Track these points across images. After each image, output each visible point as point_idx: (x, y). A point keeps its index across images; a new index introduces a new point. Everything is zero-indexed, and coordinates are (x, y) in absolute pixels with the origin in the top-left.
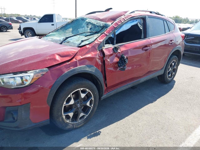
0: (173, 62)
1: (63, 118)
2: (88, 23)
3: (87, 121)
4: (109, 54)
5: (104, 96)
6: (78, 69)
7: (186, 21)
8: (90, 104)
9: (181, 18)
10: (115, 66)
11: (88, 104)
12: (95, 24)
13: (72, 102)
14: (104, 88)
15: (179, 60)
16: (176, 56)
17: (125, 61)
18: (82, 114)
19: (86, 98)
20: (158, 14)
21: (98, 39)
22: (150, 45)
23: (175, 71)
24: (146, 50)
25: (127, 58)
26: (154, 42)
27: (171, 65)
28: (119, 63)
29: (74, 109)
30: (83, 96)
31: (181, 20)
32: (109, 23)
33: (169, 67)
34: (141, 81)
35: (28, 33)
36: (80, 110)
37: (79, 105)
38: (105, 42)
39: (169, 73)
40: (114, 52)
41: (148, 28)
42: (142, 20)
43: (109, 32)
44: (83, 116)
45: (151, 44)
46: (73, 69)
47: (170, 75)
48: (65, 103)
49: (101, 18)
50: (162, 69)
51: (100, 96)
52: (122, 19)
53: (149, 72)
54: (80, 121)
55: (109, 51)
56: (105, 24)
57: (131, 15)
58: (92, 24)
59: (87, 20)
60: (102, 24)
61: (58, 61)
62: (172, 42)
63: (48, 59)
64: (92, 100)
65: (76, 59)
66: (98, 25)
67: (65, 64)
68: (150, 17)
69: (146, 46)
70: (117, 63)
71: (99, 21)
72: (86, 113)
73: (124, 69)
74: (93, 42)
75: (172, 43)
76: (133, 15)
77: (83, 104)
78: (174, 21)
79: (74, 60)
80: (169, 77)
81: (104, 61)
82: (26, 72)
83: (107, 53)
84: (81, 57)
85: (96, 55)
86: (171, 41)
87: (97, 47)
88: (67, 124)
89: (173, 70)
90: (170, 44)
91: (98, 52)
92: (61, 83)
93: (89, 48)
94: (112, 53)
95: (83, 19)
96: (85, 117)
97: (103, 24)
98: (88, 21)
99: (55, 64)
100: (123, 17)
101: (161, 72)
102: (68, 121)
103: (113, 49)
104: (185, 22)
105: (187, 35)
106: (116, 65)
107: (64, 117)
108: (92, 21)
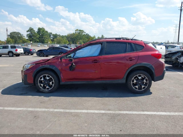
5: (62, 83)
18: (47, 87)
24: (95, 62)
30: (48, 78)
37: (46, 82)
38: (65, 56)
47: (137, 87)
48: (39, 79)
54: (47, 90)
62: (130, 59)
64: (53, 82)
83: (64, 61)
96: (50, 89)
102: (41, 87)
107: (39, 85)
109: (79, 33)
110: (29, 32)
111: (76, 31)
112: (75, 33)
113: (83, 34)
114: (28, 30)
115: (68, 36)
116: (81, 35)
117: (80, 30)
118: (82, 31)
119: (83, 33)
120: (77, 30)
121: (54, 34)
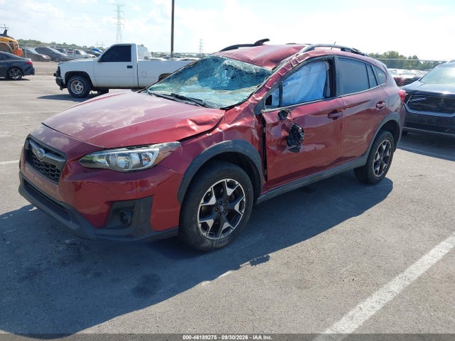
0: (384, 144)
1: (198, 228)
2: (228, 68)
3: (234, 238)
4: (272, 122)
5: (262, 197)
6: (224, 146)
7: (414, 63)
8: (240, 208)
9: (402, 56)
10: (282, 144)
11: (237, 208)
12: (242, 68)
13: (213, 201)
14: (263, 182)
15: (396, 141)
16: (389, 132)
17: (300, 136)
18: (226, 225)
19: (234, 197)
20: (355, 53)
21: (253, 96)
22: (341, 108)
23: (388, 160)
24: (335, 118)
25: (303, 131)
26: (349, 104)
27: (380, 149)
28: (290, 139)
29: (216, 214)
30: (230, 191)
31: (402, 62)
32: (269, 68)
33: (377, 152)
34: (324, 175)
35: (76, 83)
36: (224, 217)
37: (222, 208)
38: (265, 102)
39: (376, 164)
40: (281, 119)
41: (339, 78)
42: (327, 64)
43: (272, 84)
44: (228, 229)
45: (345, 108)
46: (216, 144)
47: (378, 169)
48: (202, 201)
49: (252, 58)
50: (363, 155)
51: (256, 195)
52: (293, 62)
53: (340, 160)
54: (222, 237)
55: (273, 118)
56: (261, 69)
57: (308, 55)
58: (236, 69)
59: (226, 62)
60: (254, 68)
61: (194, 130)
62: (381, 105)
63: (179, 128)
64: (242, 201)
65: (221, 129)
66: (247, 70)
67: (204, 136)
68: (342, 58)
69: (335, 111)
70: (286, 138)
71: (248, 65)
72: (233, 223)
73: (297, 150)
74: (246, 100)
75: (382, 107)
76: (312, 54)
77: (229, 207)
78: (385, 66)
79: (218, 130)
80: (376, 171)
81: (264, 134)
82: (147, 146)
83: (269, 120)
84: (229, 126)
85: (251, 123)
86: (380, 103)
87: (252, 111)
88: (203, 239)
89: (384, 158)
90: (378, 109)
91: (255, 119)
92: (199, 166)
93: (239, 110)
94: (277, 120)
95: (216, 60)
96: (232, 231)
97: (256, 69)
98: (227, 64)
99: (190, 135)
100: (294, 57)
101: (362, 162)
102: (205, 234)
103: (279, 114)
104: (410, 66)
105: (413, 94)
106: (284, 143)
107: (200, 225)
108: (236, 64)
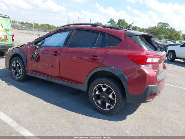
109: (162, 26)
110: (110, 23)
111: (158, 24)
112: (157, 26)
113: (167, 28)
114: (109, 21)
115: (148, 29)
116: (164, 29)
117: (164, 24)
118: (167, 24)
119: (166, 26)
120: (160, 23)
121: (133, 27)
